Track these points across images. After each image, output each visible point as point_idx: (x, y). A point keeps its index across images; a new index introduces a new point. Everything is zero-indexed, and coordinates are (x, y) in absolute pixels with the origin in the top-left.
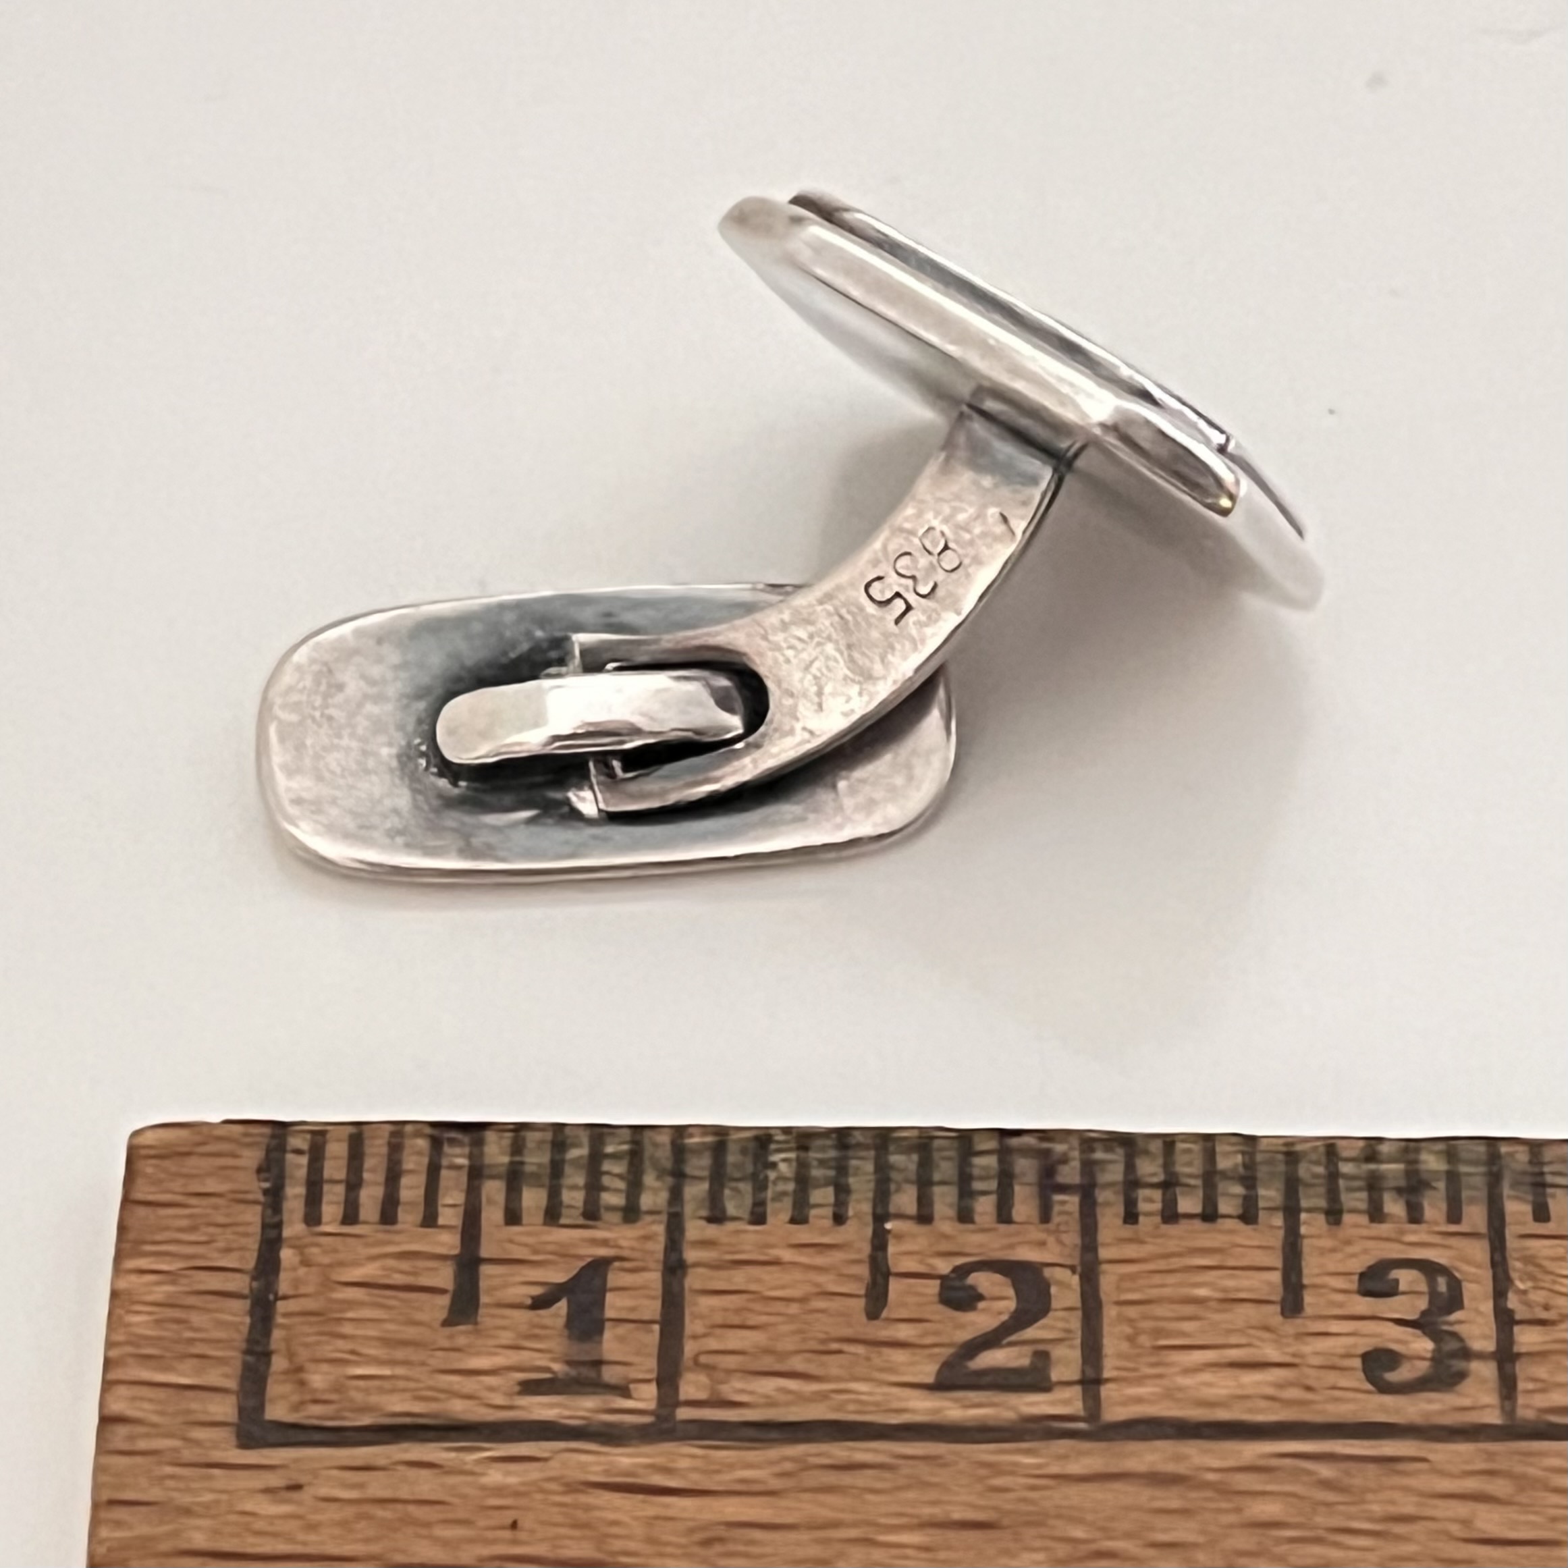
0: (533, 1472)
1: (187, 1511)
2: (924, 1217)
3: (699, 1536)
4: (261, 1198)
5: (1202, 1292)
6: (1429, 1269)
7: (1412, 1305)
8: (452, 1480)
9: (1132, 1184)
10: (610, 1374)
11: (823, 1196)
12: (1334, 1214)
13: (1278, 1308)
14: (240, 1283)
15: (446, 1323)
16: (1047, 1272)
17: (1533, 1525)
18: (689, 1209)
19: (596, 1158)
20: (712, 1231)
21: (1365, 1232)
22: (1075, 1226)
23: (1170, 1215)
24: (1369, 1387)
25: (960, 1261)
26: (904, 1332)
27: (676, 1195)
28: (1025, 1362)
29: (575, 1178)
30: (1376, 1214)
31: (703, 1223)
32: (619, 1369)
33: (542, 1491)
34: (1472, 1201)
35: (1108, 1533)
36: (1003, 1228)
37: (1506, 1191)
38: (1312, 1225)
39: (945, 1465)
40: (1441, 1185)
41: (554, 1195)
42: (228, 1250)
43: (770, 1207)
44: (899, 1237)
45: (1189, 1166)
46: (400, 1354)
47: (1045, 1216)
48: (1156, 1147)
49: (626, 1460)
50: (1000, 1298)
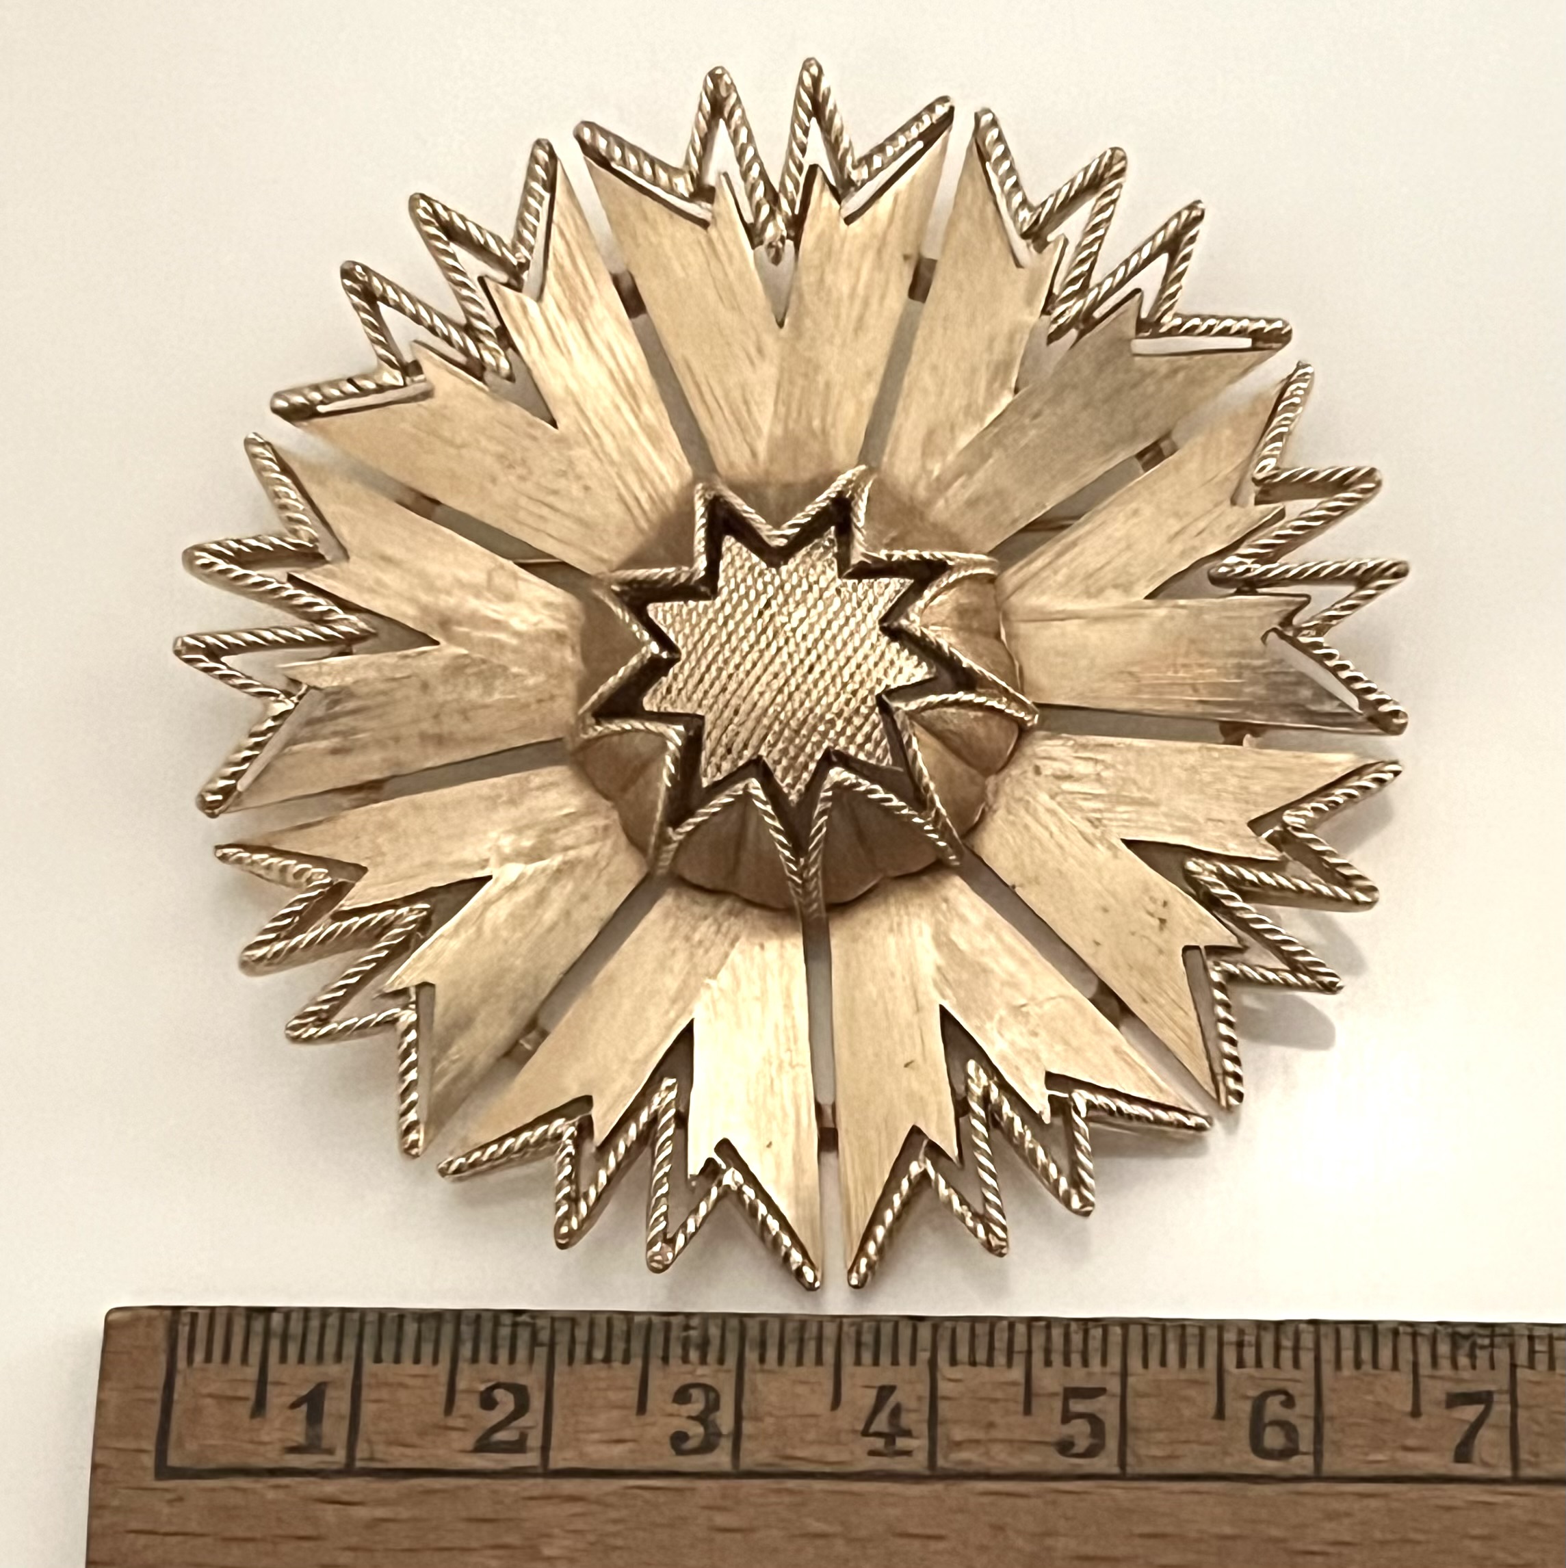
0: (288, 1493)
1: (128, 1511)
2: (475, 1359)
3: (365, 1526)
4: (166, 1349)
6: (706, 1388)
7: (697, 1407)
8: (252, 1496)
9: (572, 1343)
10: (325, 1444)
11: (427, 1349)
13: (634, 1411)
14: (157, 1395)
15: (251, 1417)
16: (530, 1391)
17: (741, 1522)
18: (365, 1356)
19: (323, 1327)
20: (376, 1367)
21: (679, 1369)
22: (544, 1366)
23: (589, 1359)
24: (673, 1452)
25: (490, 1384)
26: (459, 1423)
27: (360, 1348)
28: (516, 1437)
29: (313, 1338)
30: (685, 1360)
31: (371, 1362)
32: (329, 1441)
34: (731, 1351)
36: (511, 1366)
37: (748, 1347)
38: (655, 1363)
39: (477, 1490)
40: (717, 1345)
41: (303, 1347)
42: (151, 1377)
43: (404, 1354)
44: (464, 1370)
45: (600, 1336)
46: (230, 1433)
47: (531, 1358)
48: (586, 1319)
49: (330, 1487)
50: (506, 1401)
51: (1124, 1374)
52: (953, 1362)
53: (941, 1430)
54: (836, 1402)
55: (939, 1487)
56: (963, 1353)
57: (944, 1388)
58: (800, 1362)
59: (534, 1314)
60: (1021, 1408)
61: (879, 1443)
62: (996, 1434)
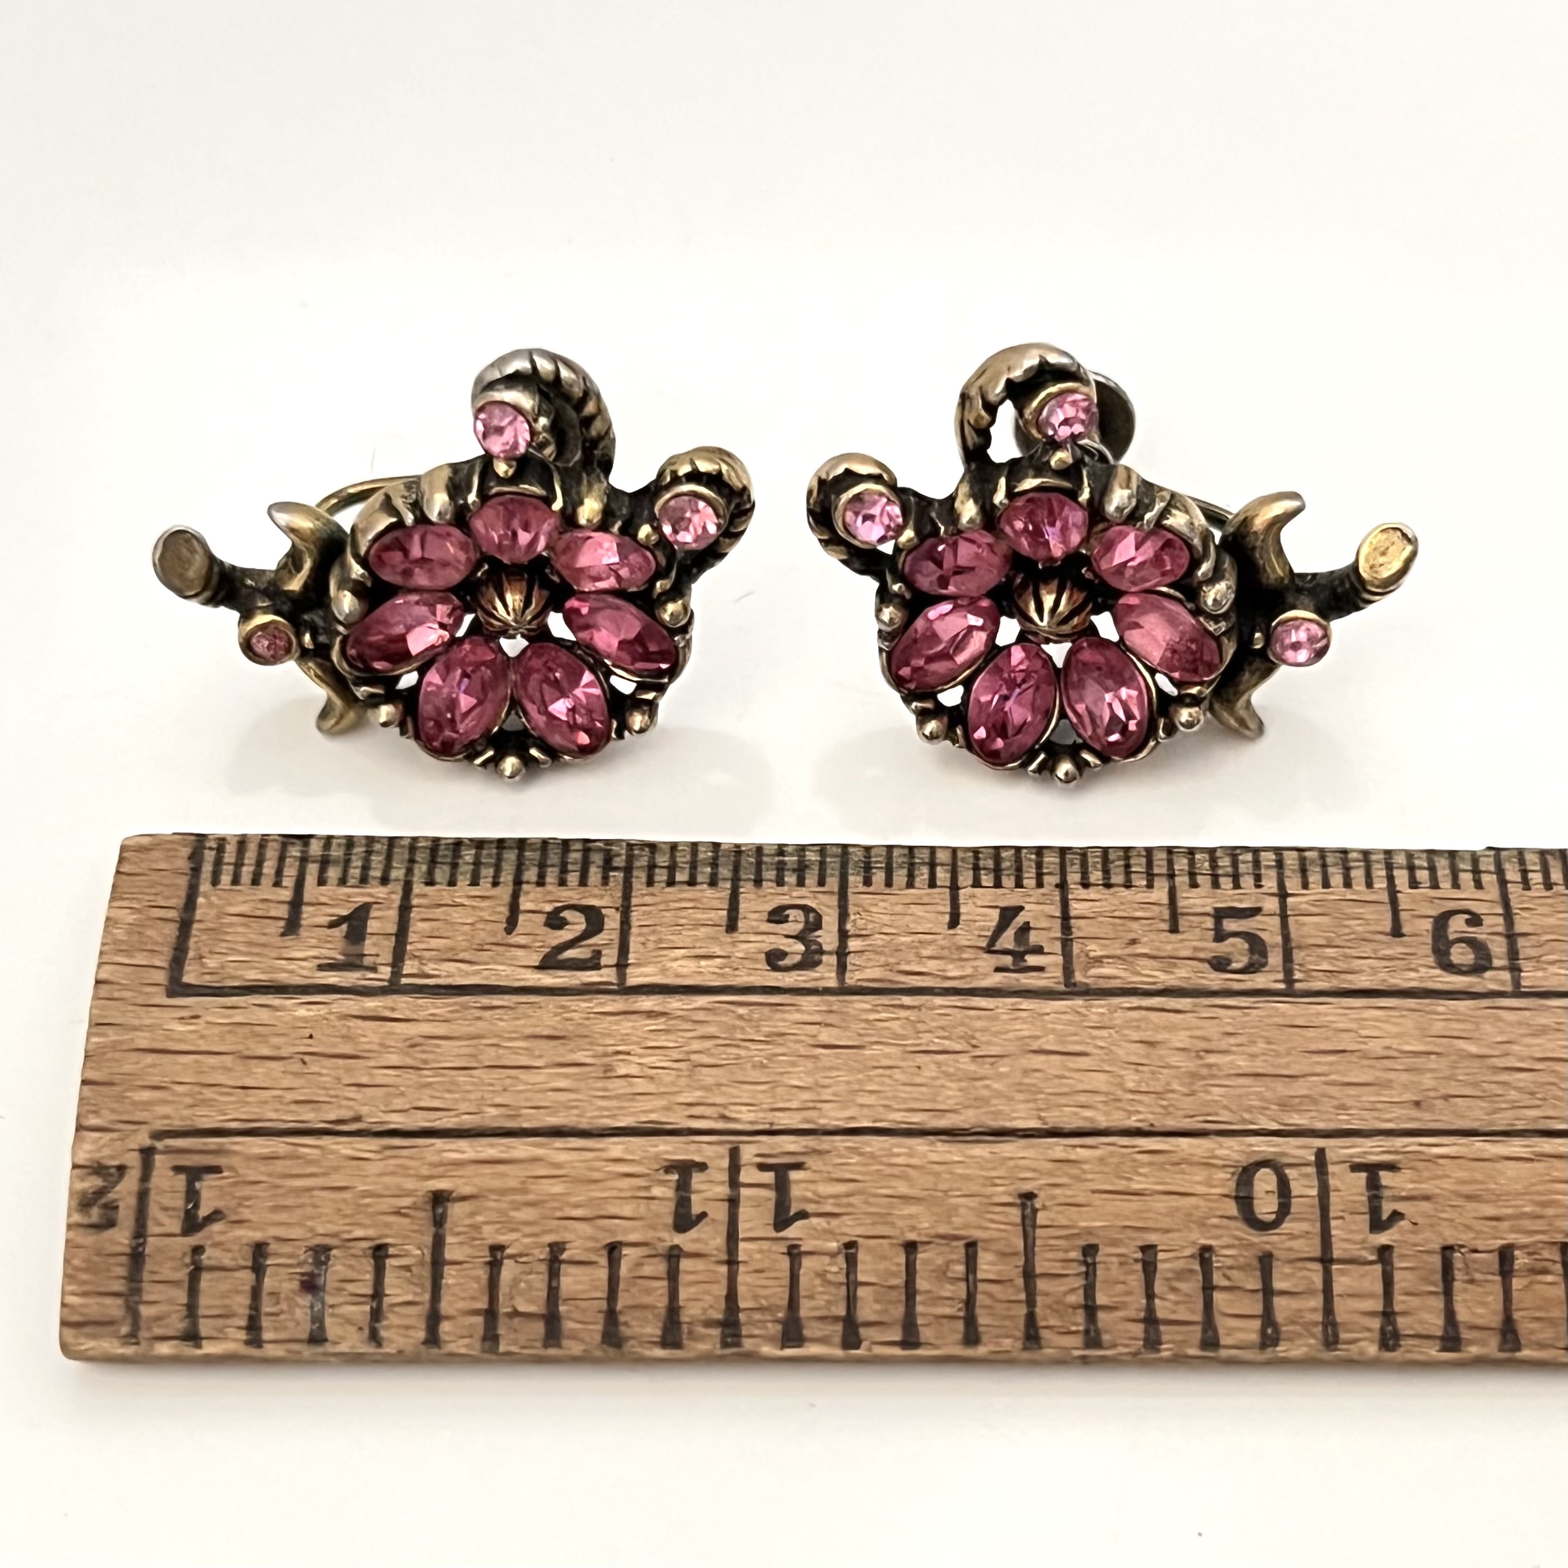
0: (323, 1010)
1: (135, 1028)
2: (541, 882)
3: (408, 1043)
4: (189, 872)
5: (683, 921)
6: (806, 909)
7: (794, 928)
8: (279, 1013)
9: (652, 867)
10: (367, 961)
11: (487, 872)
12: (758, 882)
13: (724, 928)
14: (173, 914)
15: (283, 935)
16: (604, 911)
17: (849, 1038)
18: (415, 879)
19: (368, 853)
20: (429, 890)
21: (772, 891)
22: (620, 887)
23: (671, 883)
24: (768, 968)
25: (557, 905)
26: (522, 940)
27: (409, 871)
28: (589, 956)
29: (356, 862)
30: (780, 882)
31: (422, 885)
32: (371, 959)
33: (327, 1019)
34: (832, 875)
35: (624, 1042)
36: (582, 888)
37: (850, 871)
38: (747, 889)
39: (540, 1007)
40: (816, 869)
41: (345, 871)
42: (167, 898)
43: (460, 878)
44: (528, 893)
45: (683, 858)
46: (255, 950)
47: (605, 880)
48: (667, 849)
49: (371, 1004)
50: (577, 923)
51: (1283, 895)
52: (1086, 885)
53: (1076, 948)
54: (954, 922)
55: (1079, 1002)
56: (1096, 876)
57: (1076, 908)
58: (910, 884)
59: (608, 842)
60: (1165, 926)
61: (1008, 960)
62: (1140, 949)
